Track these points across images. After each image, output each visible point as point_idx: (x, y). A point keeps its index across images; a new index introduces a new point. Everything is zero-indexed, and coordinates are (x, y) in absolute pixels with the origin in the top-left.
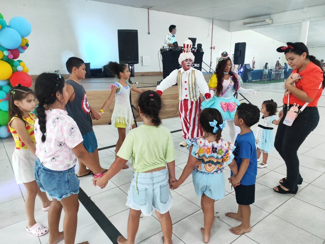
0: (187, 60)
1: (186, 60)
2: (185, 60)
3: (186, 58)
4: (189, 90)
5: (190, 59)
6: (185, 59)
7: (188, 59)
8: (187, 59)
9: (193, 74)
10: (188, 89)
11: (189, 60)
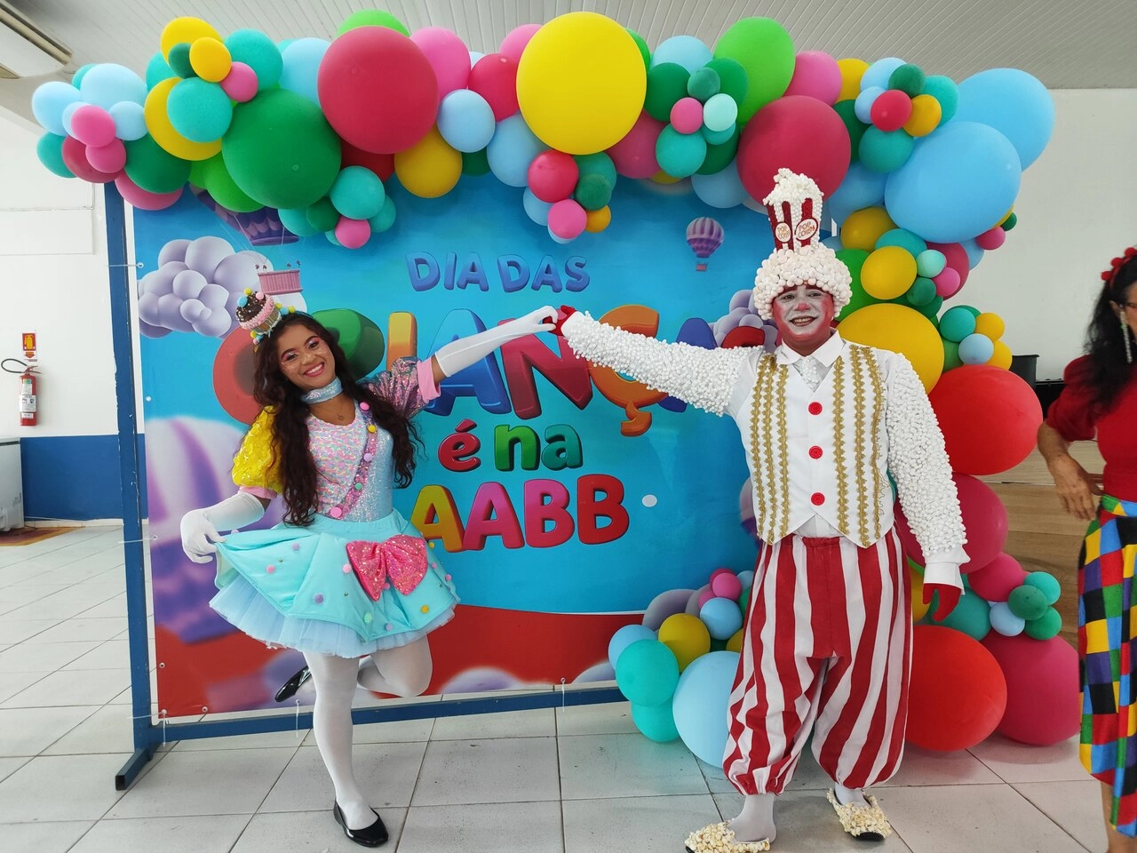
0: (788, 292)
1: (785, 291)
2: (780, 294)
3: (782, 282)
4: (839, 458)
5: (812, 282)
6: (781, 290)
7: (795, 287)
8: (790, 284)
9: (865, 367)
10: (828, 452)
11: (801, 292)
